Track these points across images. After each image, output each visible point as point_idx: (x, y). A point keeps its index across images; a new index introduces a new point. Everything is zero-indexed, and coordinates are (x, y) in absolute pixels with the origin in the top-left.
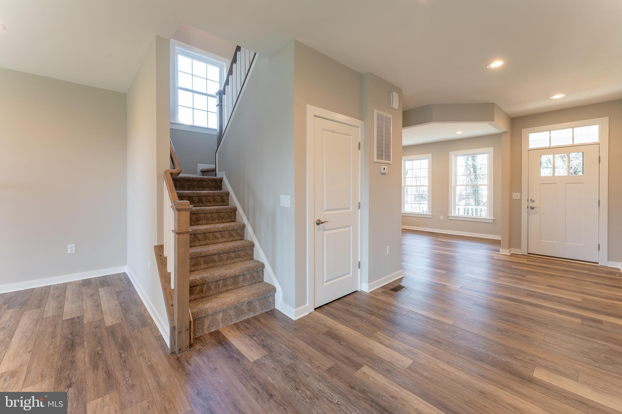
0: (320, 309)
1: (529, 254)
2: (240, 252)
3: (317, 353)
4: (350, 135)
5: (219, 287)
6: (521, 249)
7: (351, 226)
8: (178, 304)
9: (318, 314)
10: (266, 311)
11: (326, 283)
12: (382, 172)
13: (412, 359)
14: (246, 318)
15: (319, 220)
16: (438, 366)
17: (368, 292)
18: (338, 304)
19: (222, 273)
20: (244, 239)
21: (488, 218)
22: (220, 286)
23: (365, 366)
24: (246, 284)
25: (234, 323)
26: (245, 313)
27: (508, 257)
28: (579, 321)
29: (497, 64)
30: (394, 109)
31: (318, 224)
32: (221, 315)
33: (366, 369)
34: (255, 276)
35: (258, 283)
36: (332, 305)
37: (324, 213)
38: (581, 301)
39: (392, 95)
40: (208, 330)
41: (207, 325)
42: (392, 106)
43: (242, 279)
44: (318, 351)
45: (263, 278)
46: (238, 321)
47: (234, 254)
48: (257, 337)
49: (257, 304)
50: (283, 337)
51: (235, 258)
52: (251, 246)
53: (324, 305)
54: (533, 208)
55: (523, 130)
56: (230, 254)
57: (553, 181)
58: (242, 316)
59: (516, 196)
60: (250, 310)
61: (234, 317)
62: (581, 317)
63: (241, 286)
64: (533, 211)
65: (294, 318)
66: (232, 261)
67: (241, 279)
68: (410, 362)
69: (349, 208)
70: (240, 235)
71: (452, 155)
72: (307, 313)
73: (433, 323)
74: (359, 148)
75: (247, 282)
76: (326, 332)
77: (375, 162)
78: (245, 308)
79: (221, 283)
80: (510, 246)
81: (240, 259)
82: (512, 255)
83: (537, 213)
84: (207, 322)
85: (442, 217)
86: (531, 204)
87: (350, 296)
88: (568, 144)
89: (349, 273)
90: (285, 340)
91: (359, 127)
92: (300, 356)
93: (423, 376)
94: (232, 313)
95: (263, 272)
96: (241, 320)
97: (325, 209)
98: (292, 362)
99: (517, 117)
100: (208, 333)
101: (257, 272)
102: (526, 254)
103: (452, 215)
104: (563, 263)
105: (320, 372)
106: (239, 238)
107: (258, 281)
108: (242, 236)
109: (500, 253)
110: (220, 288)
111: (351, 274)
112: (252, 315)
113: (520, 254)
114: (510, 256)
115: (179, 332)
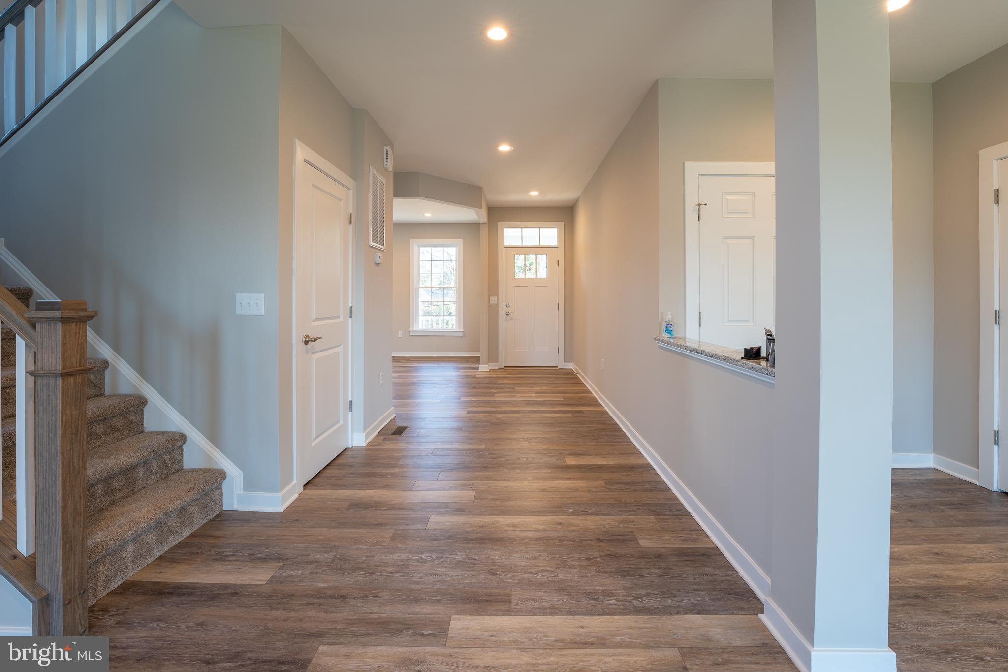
0: (310, 485)
1: (505, 367)
2: (115, 420)
3: (361, 530)
4: (341, 200)
5: (95, 499)
6: (498, 362)
7: (340, 345)
8: (63, 539)
9: (311, 492)
10: (210, 518)
11: (314, 442)
12: (377, 262)
13: (473, 490)
14: (176, 542)
15: (307, 336)
16: (499, 486)
17: (364, 444)
18: (333, 471)
19: (102, 467)
20: (104, 395)
21: (458, 330)
22: (98, 495)
23: (432, 517)
24: (150, 482)
25: (155, 558)
26: (173, 533)
27: (488, 373)
28: (570, 415)
29: (505, 148)
30: (386, 170)
31: (306, 343)
32: (130, 548)
33: (434, 519)
34: (168, 460)
35: (173, 473)
36: (323, 474)
37: (314, 324)
38: (563, 399)
39: (385, 151)
40: (105, 587)
41: (104, 578)
42: (385, 166)
43: (142, 473)
44: (359, 528)
45: (182, 462)
46: (162, 553)
47: (102, 427)
48: (233, 555)
49: (194, 510)
50: (285, 537)
51: (105, 434)
52: (143, 403)
53: (312, 478)
54: (508, 314)
55: (499, 223)
56: (94, 428)
57: (525, 284)
58: (170, 540)
59: (493, 300)
60: (182, 525)
61: (154, 546)
62: (570, 412)
63: (140, 487)
64: (509, 317)
65: (280, 508)
66: (98, 442)
67: (140, 472)
68: (473, 494)
69: (338, 317)
70: (95, 386)
71: (414, 243)
72: (296, 496)
73: (467, 453)
74: (351, 223)
75: (153, 477)
76: (349, 505)
77: (370, 246)
78: (173, 522)
79: (100, 490)
80: (490, 360)
81: (116, 435)
82: (491, 371)
83: (512, 319)
84: (103, 571)
85: (400, 334)
86: (507, 310)
87: (341, 457)
88: (534, 244)
89: (338, 422)
90: (294, 538)
91: (351, 189)
92: (338, 544)
93: (493, 499)
94: (151, 538)
95: (182, 450)
96: (167, 548)
97: (314, 318)
98: (334, 554)
99: (496, 208)
100: (105, 594)
101: (171, 452)
102: (503, 367)
103: (415, 330)
104: (535, 371)
105: (384, 546)
106: (91, 392)
107: (174, 471)
108: (100, 388)
109: (479, 370)
110: (98, 501)
111: (341, 422)
112: (186, 532)
113: (497, 368)
114: (489, 372)
115: (67, 602)
